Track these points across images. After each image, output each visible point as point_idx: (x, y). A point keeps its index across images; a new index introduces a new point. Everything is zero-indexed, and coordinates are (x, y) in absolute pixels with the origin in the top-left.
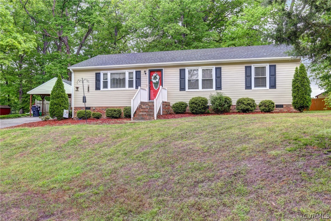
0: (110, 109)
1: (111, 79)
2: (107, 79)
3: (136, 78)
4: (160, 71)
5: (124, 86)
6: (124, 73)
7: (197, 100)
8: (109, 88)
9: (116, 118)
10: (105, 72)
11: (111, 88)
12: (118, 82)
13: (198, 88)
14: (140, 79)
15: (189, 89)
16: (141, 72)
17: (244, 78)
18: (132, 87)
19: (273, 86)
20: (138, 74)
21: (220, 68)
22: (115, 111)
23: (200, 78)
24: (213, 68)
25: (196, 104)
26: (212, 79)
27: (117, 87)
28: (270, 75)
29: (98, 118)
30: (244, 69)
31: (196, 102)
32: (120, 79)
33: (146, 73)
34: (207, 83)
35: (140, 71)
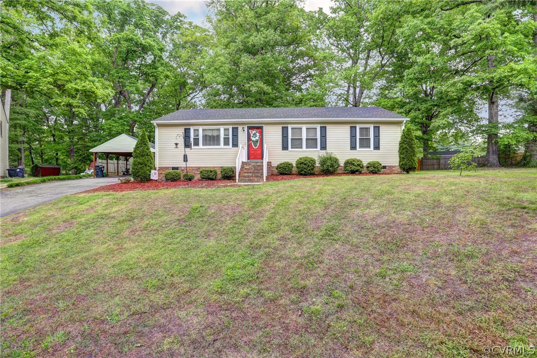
0: (204, 169)
1: (203, 136)
2: (198, 136)
3: (233, 135)
4: (260, 129)
5: (219, 144)
6: (219, 130)
7: (306, 161)
8: (201, 146)
9: (212, 179)
10: (196, 127)
11: (203, 145)
12: (211, 140)
13: (302, 148)
14: (238, 136)
15: (292, 148)
16: (239, 128)
17: (349, 138)
18: (228, 144)
19: (377, 147)
20: (235, 130)
21: (325, 127)
22: (211, 172)
23: (304, 137)
24: (318, 127)
25: (305, 164)
26: (317, 139)
27: (210, 145)
28: (374, 136)
29: (189, 179)
30: (349, 130)
31: (305, 162)
32: (213, 137)
33: (244, 130)
34: (311, 143)
35: (237, 128)
